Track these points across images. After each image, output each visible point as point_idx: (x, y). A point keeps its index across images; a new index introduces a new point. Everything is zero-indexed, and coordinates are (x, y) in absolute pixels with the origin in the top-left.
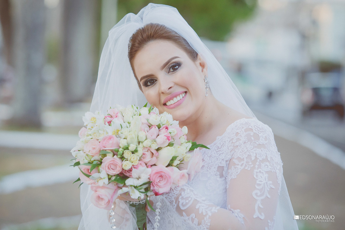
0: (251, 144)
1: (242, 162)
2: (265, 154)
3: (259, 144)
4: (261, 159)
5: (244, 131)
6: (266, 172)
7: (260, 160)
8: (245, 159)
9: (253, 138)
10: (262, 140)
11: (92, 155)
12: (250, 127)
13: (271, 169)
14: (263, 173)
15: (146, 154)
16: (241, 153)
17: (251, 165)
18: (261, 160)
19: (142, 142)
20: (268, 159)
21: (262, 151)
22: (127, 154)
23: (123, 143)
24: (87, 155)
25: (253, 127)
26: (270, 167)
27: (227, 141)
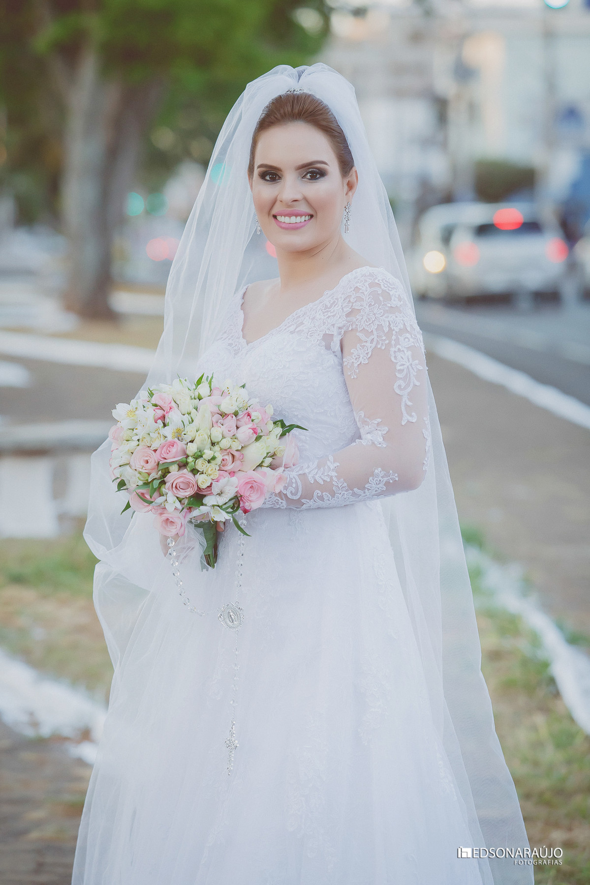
0: (380, 307)
1: (372, 337)
2: (402, 322)
3: (391, 307)
4: (397, 329)
5: (368, 286)
6: (409, 348)
7: (396, 332)
8: (375, 333)
9: (381, 298)
10: (394, 300)
11: (147, 471)
12: (376, 281)
13: (413, 342)
14: (403, 351)
15: (227, 460)
16: (367, 322)
17: (385, 340)
18: (398, 331)
19: (218, 442)
20: (407, 329)
21: (396, 317)
22: (200, 465)
23: (192, 449)
24: (140, 473)
25: (380, 281)
26: (412, 340)
27: (341, 298)
